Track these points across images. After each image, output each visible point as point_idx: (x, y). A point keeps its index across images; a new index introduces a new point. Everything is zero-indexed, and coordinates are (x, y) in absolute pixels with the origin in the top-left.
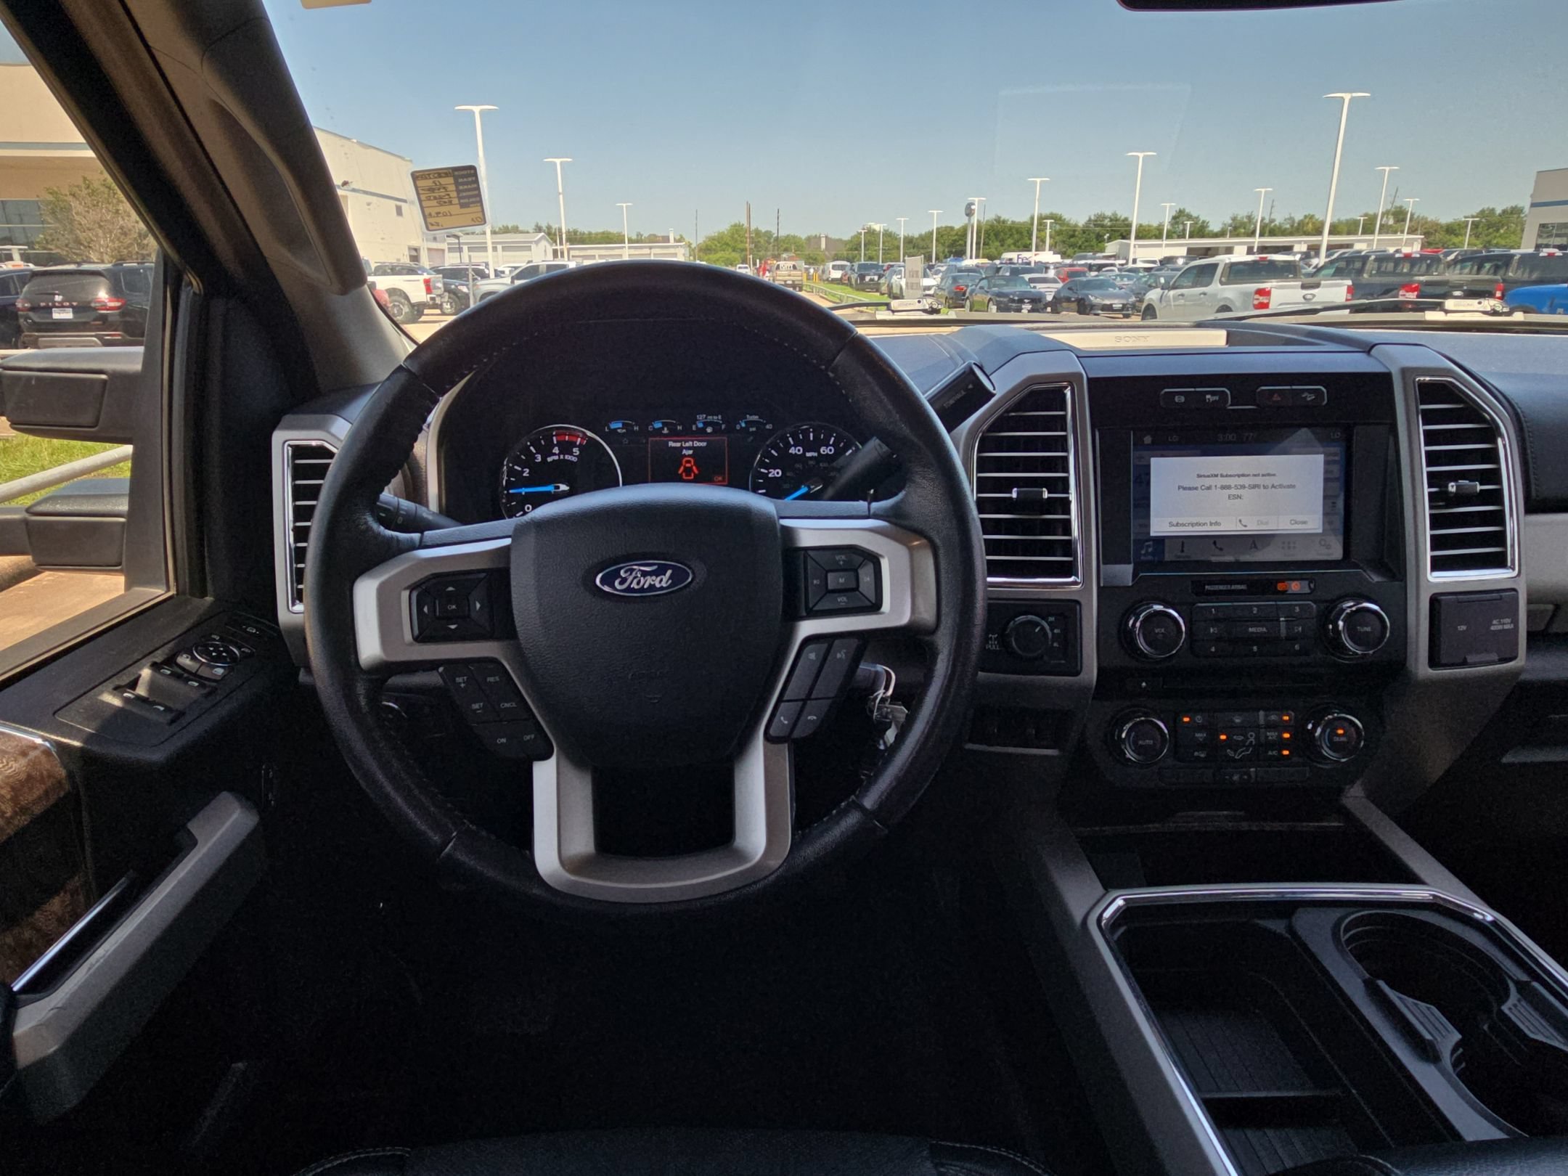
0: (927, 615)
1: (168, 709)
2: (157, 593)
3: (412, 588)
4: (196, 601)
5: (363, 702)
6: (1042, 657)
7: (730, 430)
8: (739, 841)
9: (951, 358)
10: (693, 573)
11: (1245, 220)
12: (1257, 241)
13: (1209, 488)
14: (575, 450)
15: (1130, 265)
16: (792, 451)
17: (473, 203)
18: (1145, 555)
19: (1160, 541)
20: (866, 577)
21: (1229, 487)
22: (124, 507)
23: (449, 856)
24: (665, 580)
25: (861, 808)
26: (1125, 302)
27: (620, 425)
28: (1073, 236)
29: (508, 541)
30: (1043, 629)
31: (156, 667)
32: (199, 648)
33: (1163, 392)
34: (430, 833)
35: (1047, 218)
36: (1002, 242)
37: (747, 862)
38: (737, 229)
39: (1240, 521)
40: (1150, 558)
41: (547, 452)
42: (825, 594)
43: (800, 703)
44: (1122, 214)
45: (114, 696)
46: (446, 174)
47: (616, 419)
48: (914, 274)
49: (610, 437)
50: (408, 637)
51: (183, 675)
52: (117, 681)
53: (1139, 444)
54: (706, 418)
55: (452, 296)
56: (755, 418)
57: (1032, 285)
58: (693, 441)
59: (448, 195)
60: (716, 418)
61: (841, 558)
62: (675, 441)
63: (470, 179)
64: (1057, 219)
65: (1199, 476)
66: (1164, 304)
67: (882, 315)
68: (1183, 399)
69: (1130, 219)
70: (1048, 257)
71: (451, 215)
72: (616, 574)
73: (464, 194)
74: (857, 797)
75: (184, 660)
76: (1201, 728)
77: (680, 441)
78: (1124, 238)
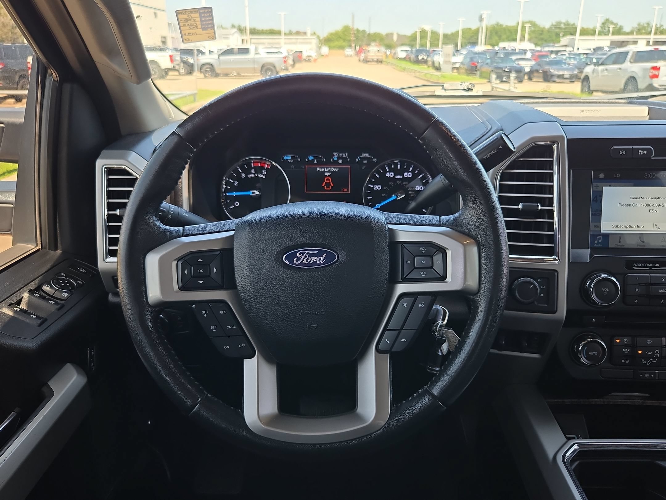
0: (473, 283)
1: (38, 317)
2: (31, 247)
3: (178, 260)
4: (52, 253)
5: (149, 324)
6: (533, 302)
7: (352, 162)
8: (360, 410)
9: (483, 123)
10: (338, 255)
11: (646, 25)
12: (652, 37)
13: (638, 205)
14: (264, 171)
15: (576, 51)
16: (388, 175)
17: (209, 28)
18: (597, 244)
19: (606, 236)
20: (438, 260)
21: (650, 205)
22: (12, 198)
23: (196, 412)
24: (322, 260)
25: (432, 395)
26: (571, 74)
27: (290, 158)
28: (541, 34)
29: (232, 233)
30: (535, 286)
31: (31, 292)
32: (54, 281)
33: (612, 148)
34: (186, 400)
35: (527, 22)
36: (500, 37)
37: (366, 423)
38: (347, 29)
39: (656, 225)
40: (600, 245)
41: (247, 172)
42: (414, 269)
43: (398, 331)
44: (571, 22)
45: (9, 309)
46: (195, 11)
47: (288, 154)
48: (448, 55)
49: (284, 165)
50: (176, 287)
51: (45, 297)
52: (10, 301)
53: (597, 179)
54: (339, 154)
55: (185, 65)
56: (367, 155)
57: (517, 63)
58: (331, 168)
59: (196, 23)
60: (344, 155)
61: (423, 249)
62: (320, 168)
63: (208, 14)
64: (533, 24)
65: (632, 198)
66: (595, 74)
67: (439, 91)
68: (624, 152)
69: (576, 24)
70: (527, 46)
71: (197, 35)
72: (294, 255)
73: (205, 23)
74: (428, 387)
75: (46, 288)
76: (626, 346)
77: (324, 168)
78: (571, 34)
